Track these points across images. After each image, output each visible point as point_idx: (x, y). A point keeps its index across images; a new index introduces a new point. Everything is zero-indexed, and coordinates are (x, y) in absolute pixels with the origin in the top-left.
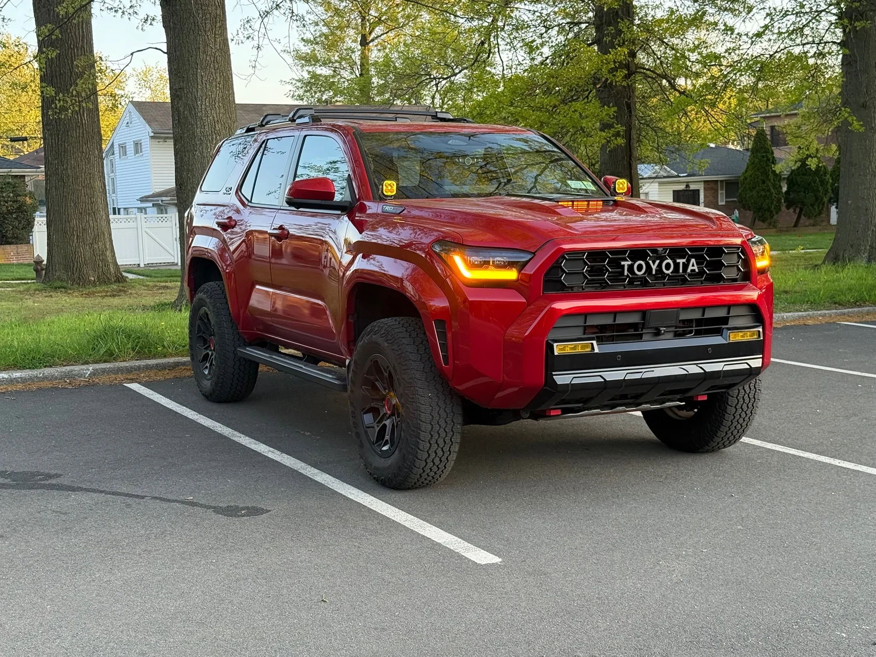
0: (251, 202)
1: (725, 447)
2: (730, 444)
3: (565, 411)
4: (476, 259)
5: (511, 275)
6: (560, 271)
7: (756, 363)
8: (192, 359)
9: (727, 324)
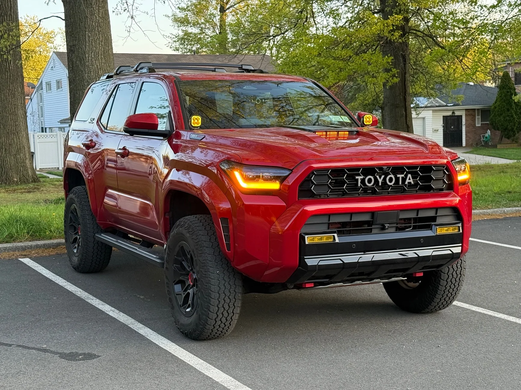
0: (106, 129)
1: (440, 309)
2: (444, 307)
3: (317, 284)
4: (251, 174)
5: (275, 186)
6: (311, 183)
7: (457, 250)
9: (435, 221)
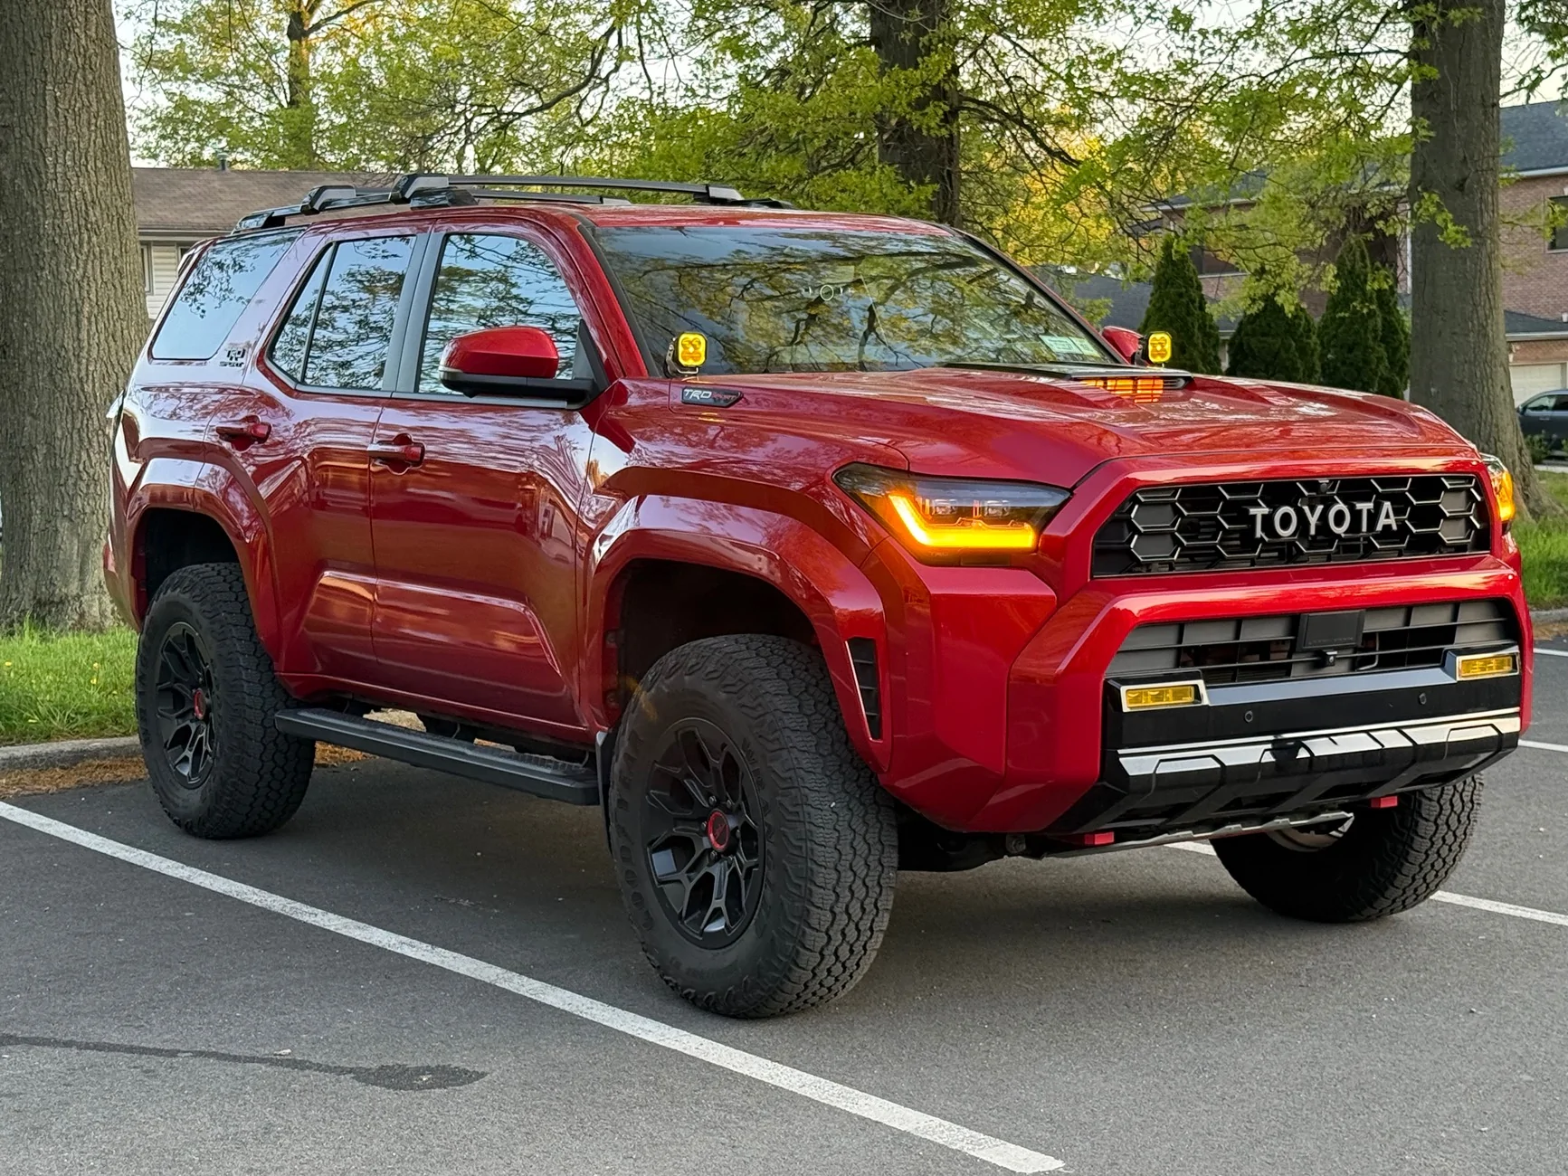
0: (303, 382)
3: (1122, 835)
4: (942, 503)
5: (1022, 538)
6: (1126, 531)
7: (1510, 725)
8: (146, 740)
9: (1452, 642)
